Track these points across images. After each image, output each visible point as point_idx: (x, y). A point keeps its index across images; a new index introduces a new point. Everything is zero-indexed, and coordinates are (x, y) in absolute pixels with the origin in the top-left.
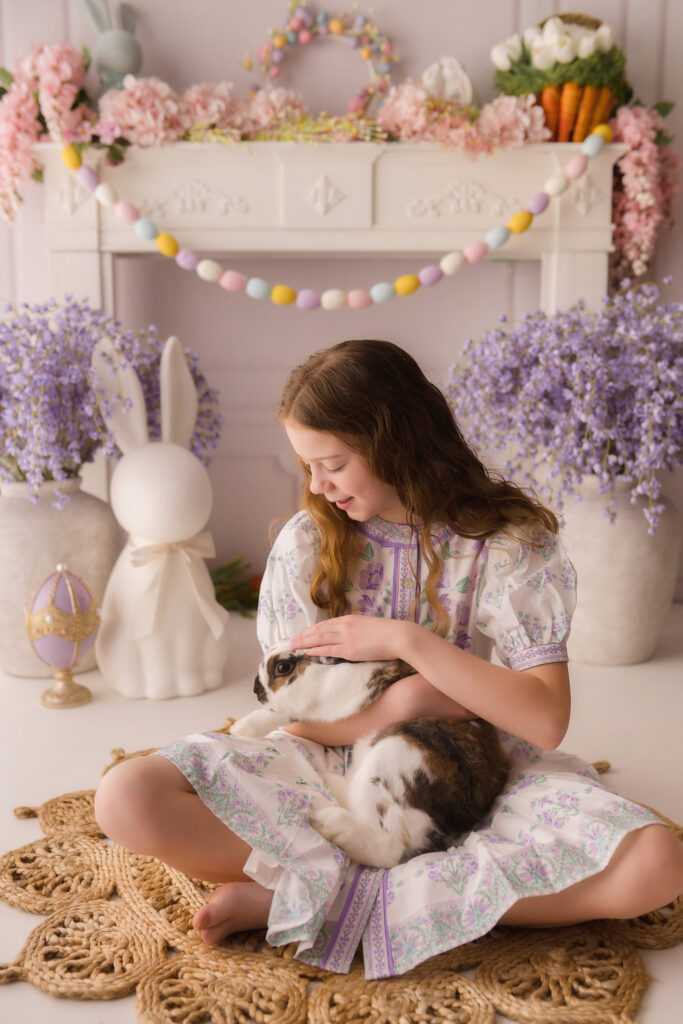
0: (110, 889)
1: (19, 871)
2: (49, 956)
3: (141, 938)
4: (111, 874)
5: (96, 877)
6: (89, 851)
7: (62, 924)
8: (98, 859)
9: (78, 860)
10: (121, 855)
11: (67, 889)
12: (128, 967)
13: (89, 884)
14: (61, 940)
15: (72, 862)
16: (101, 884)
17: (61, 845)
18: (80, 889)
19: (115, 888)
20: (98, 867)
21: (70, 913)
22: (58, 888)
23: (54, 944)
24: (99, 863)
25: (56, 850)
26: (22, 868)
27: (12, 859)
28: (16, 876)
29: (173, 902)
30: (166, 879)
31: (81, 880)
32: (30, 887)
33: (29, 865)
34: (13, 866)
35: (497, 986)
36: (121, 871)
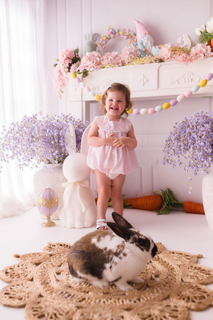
0: (31, 278)
1: (8, 271)
2: (6, 294)
3: (34, 292)
4: (33, 274)
5: (28, 275)
6: (30, 267)
7: (13, 286)
8: (31, 270)
9: (26, 270)
10: (38, 270)
11: (19, 277)
12: (26, 299)
13: (26, 276)
14: (11, 290)
15: (24, 270)
16: (29, 277)
17: (23, 265)
18: (23, 278)
19: (33, 278)
20: (30, 272)
21: (17, 283)
22: (17, 277)
23: (9, 291)
24: (31, 271)
25: (21, 267)
26: (9, 271)
27: (7, 268)
28: (7, 273)
29: (47, 283)
30: (48, 277)
31: (24, 275)
32: (9, 276)
33: (11, 270)
34: (7, 270)
35: (136, 315)
36: (36, 273)
